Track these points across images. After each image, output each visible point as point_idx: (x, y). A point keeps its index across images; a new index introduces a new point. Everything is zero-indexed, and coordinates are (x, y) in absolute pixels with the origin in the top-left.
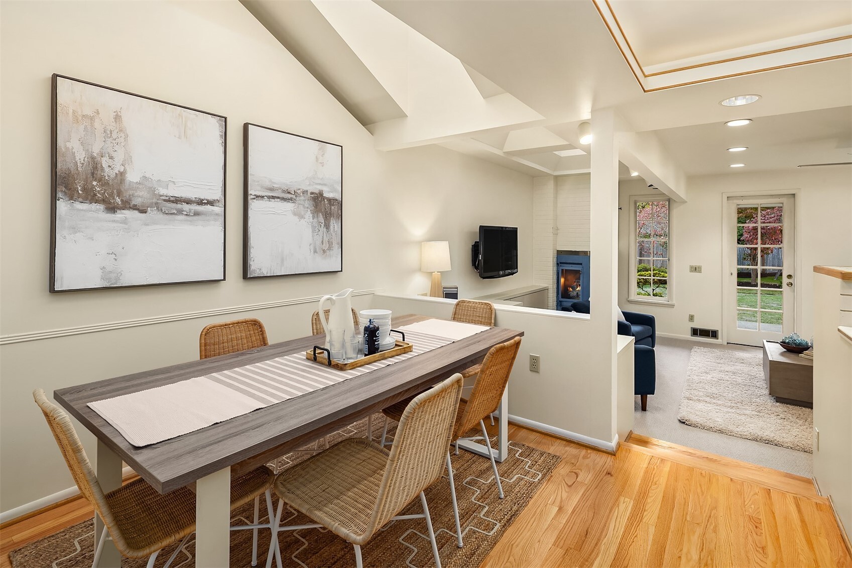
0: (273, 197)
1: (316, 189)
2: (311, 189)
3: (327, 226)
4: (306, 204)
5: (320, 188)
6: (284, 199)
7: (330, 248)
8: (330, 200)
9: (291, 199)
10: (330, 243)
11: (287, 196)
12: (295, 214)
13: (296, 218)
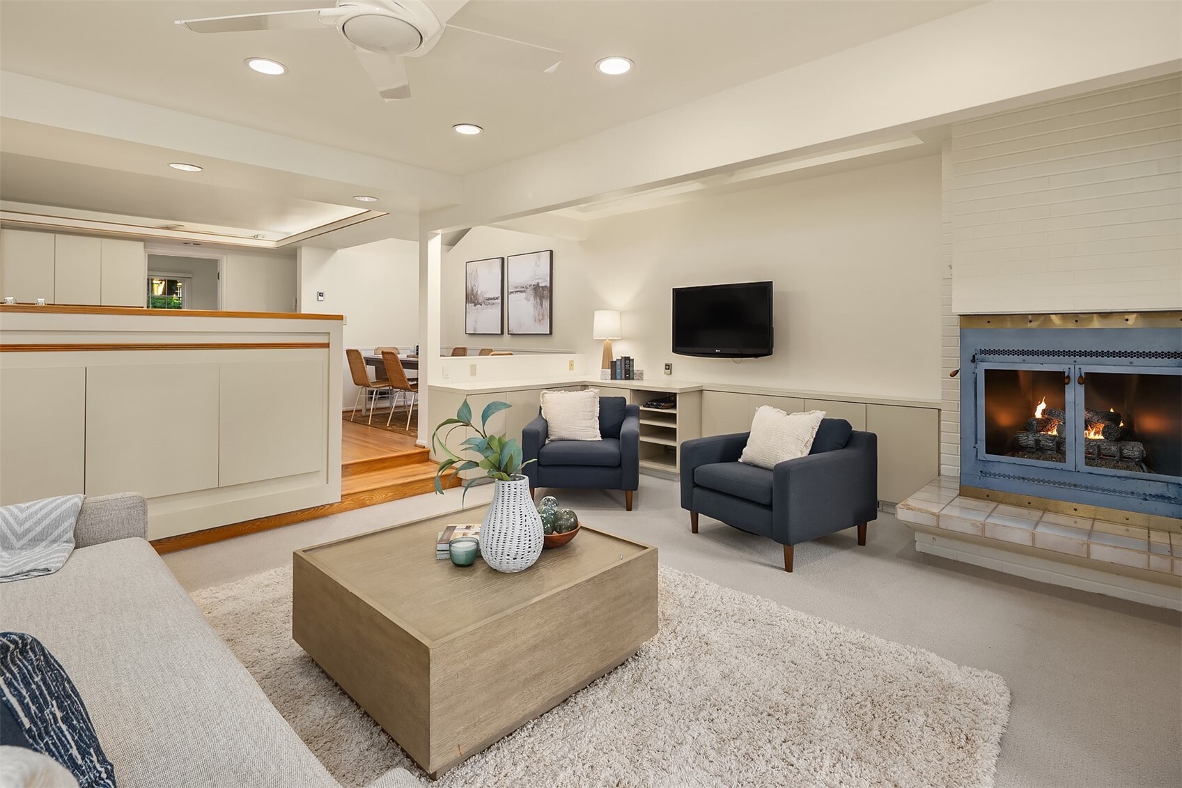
0: (517, 291)
1: (534, 283)
2: (533, 283)
3: (541, 305)
4: (530, 292)
5: (537, 281)
6: (521, 292)
7: (543, 319)
8: (542, 287)
9: (524, 291)
10: (543, 315)
11: (522, 290)
12: (526, 299)
13: (526, 301)
